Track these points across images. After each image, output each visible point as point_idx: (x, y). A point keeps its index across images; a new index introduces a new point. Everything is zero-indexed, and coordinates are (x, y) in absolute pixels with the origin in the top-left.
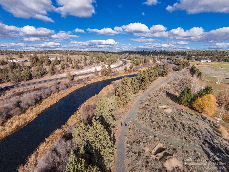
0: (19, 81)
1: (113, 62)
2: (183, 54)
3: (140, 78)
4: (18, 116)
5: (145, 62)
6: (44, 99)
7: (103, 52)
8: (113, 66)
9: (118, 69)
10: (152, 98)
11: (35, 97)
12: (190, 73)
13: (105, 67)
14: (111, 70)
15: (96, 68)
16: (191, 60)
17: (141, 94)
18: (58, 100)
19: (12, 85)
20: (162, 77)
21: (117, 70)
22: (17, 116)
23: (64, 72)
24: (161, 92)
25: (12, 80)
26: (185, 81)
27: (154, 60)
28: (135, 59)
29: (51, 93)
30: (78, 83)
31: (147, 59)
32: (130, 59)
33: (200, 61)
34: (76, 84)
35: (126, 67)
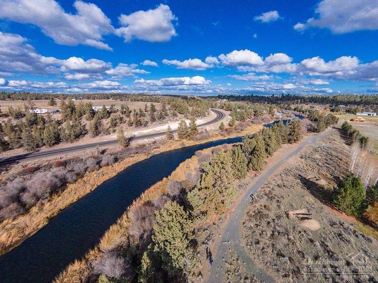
0: (38, 146)
1: (199, 114)
2: (323, 101)
3: (249, 149)
4: (13, 221)
5: (255, 114)
6: (70, 183)
7: (185, 98)
8: (199, 121)
9: (208, 128)
10: (273, 189)
11: (52, 181)
12: (341, 136)
13: (185, 123)
14: (196, 129)
15: (169, 126)
16: (337, 112)
17: (250, 180)
18: (96, 186)
19: (26, 152)
20: (289, 145)
21: (206, 130)
22: (10, 221)
23: (114, 131)
24: (291, 178)
25: (25, 145)
26: (334, 153)
27: (271, 112)
28: (238, 110)
29: (86, 171)
30: (137, 153)
31: (259, 110)
32: (229, 109)
33: (355, 114)
34: (132, 155)
35: (222, 124)
